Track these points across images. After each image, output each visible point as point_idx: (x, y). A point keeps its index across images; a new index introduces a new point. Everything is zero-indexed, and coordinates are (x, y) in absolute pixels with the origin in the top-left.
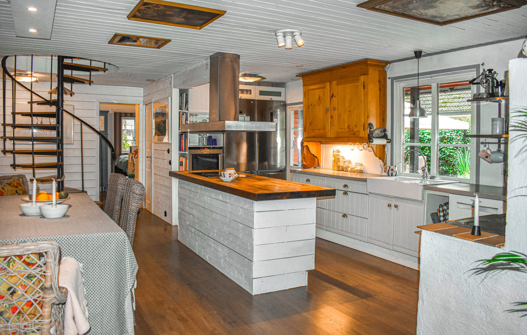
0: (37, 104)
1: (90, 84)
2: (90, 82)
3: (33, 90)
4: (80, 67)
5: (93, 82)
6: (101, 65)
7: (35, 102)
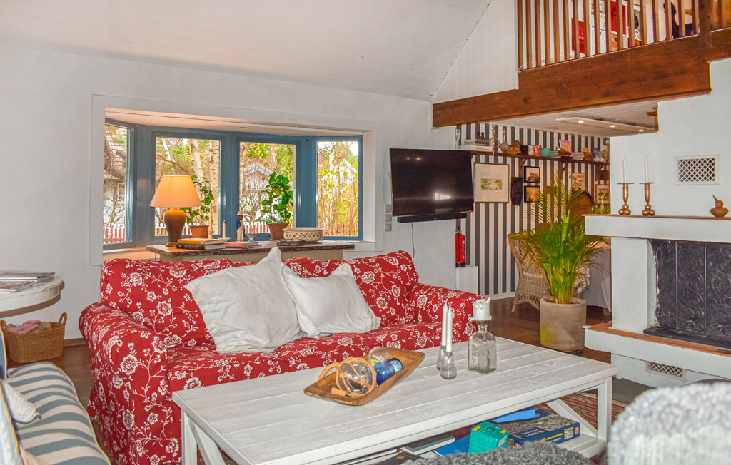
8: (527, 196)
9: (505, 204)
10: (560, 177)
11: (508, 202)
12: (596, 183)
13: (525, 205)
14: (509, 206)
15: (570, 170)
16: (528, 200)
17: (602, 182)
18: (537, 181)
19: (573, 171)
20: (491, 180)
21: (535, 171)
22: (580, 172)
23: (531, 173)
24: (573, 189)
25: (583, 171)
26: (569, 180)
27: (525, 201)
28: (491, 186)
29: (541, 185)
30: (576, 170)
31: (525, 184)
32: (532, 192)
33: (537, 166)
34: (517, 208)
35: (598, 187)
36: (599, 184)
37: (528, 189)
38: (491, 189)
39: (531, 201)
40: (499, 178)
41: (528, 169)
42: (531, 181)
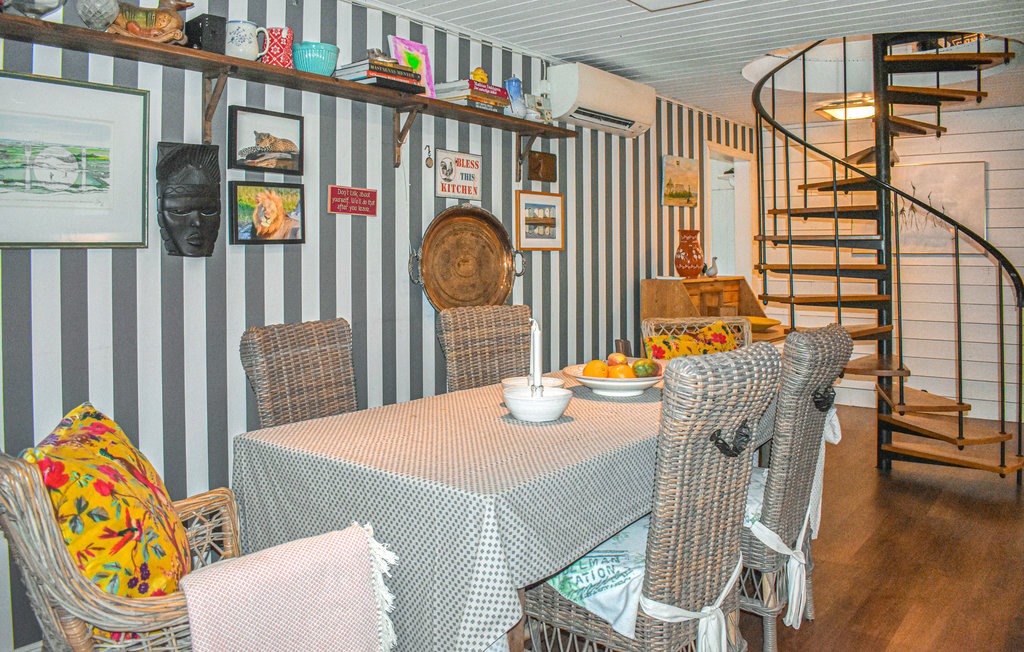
0: (820, 190)
1: (939, 135)
2: (940, 131)
3: (807, 142)
4: (949, 61)
5: (945, 130)
6: (996, 47)
7: (813, 186)
8: (243, 219)
9: (124, 254)
10: (391, 162)
11: (143, 245)
12: (517, 186)
13: (235, 258)
14: (150, 265)
15: (428, 138)
16: (244, 235)
17: (536, 186)
18: (294, 166)
19: (440, 144)
20: (36, 148)
21: (285, 130)
22: (464, 147)
23: (260, 137)
24: (440, 201)
25: (475, 147)
26: (427, 174)
27: (235, 240)
28: (41, 174)
29: (311, 179)
30: (452, 142)
31: (232, 175)
32: (266, 207)
33: (293, 114)
34: (194, 271)
35: (525, 199)
36: (527, 190)
37: (245, 195)
38: (37, 186)
39: (258, 240)
40: (88, 144)
41: (242, 117)
42: (260, 163)
